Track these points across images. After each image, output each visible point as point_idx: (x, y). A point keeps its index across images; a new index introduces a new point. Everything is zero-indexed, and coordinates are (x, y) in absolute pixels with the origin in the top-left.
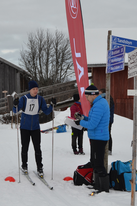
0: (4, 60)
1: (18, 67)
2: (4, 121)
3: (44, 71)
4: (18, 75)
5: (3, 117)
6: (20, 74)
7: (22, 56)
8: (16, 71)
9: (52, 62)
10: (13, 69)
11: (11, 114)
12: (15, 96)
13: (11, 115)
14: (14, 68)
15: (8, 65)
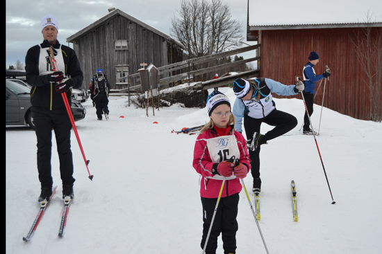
0: (147, 26)
1: (165, 35)
2: (139, 104)
3: (198, 42)
4: (165, 45)
5: (138, 99)
6: (168, 43)
7: (173, 25)
8: (162, 39)
9: (208, 33)
10: (158, 37)
11: (146, 95)
12: (152, 70)
13: (146, 97)
14: (160, 36)
15: (152, 32)
